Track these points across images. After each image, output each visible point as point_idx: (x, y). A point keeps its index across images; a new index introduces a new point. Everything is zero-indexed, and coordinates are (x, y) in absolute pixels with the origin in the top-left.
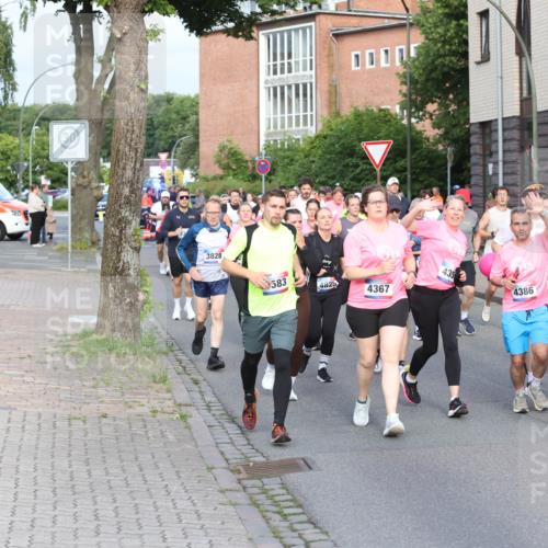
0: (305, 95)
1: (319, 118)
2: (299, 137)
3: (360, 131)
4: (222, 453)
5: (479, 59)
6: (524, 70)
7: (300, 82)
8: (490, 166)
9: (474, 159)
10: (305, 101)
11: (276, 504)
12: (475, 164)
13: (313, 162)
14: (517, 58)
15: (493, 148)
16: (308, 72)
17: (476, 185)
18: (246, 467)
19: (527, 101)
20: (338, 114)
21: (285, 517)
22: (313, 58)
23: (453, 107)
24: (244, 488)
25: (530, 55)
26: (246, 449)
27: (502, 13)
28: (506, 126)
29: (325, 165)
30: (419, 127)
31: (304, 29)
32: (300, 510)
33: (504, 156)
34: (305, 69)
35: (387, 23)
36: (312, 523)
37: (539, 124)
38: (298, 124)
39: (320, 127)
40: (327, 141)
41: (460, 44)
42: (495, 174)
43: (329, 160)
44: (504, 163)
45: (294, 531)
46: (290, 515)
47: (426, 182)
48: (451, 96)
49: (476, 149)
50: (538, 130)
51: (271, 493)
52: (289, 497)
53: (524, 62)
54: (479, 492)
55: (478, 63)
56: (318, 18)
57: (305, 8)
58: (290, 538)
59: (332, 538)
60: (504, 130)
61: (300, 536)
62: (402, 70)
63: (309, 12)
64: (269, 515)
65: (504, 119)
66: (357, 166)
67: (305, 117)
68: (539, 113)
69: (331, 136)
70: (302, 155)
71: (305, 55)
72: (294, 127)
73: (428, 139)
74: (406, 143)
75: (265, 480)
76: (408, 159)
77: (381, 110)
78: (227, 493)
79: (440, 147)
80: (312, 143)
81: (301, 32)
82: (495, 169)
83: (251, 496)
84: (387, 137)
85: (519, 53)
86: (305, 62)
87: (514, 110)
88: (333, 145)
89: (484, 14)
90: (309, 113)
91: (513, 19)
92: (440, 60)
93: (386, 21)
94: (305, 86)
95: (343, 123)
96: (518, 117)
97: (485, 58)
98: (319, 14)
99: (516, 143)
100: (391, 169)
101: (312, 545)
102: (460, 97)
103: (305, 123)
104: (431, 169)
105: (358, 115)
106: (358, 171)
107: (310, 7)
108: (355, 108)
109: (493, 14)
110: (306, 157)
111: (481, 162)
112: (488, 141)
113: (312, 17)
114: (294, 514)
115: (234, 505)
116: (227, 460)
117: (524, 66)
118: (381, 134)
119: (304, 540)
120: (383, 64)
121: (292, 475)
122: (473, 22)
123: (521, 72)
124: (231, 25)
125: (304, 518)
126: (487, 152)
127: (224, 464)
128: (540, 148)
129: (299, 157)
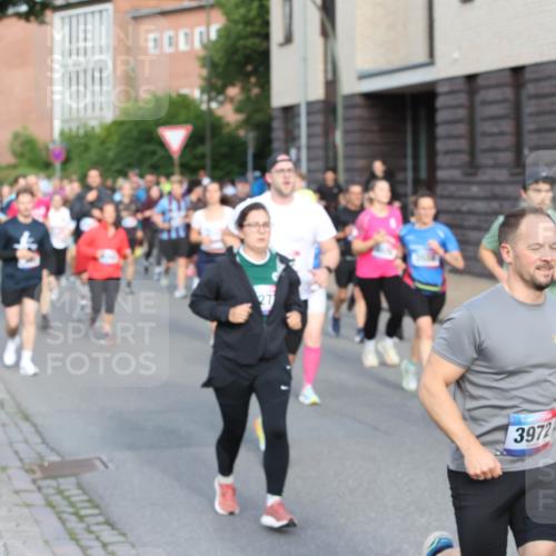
4: (16, 453)
5: (282, 41)
6: (329, 52)
8: (293, 152)
9: (276, 145)
11: (72, 504)
13: (108, 149)
14: (319, 41)
15: (296, 133)
18: (41, 466)
19: (331, 85)
21: (81, 518)
23: (255, 91)
24: (40, 489)
25: (335, 36)
26: (41, 448)
28: (310, 110)
29: (122, 152)
30: (220, 113)
32: (96, 511)
33: (308, 142)
35: (187, 4)
36: (110, 524)
37: (345, 108)
40: (124, 128)
41: (262, 24)
43: (126, 147)
44: (308, 148)
45: (91, 532)
46: (86, 516)
47: (227, 169)
48: (253, 80)
49: (278, 134)
50: (344, 113)
51: (67, 494)
52: (85, 498)
53: (329, 44)
55: (281, 45)
58: (87, 540)
59: (131, 540)
60: (308, 114)
61: (98, 538)
62: (202, 53)
64: (65, 516)
65: (308, 103)
66: (154, 153)
68: (345, 97)
70: (98, 142)
73: (228, 124)
74: (205, 128)
75: (61, 481)
76: (208, 145)
77: (180, 95)
78: (22, 494)
79: (242, 133)
80: (108, 130)
82: (298, 154)
83: (46, 498)
84: (186, 122)
85: (325, 34)
87: (318, 93)
88: (130, 131)
92: (242, 43)
96: (323, 102)
97: (288, 39)
99: (319, 127)
100: (190, 155)
101: (110, 548)
102: (262, 81)
104: (232, 155)
106: (156, 158)
110: (102, 143)
111: (283, 147)
112: (290, 126)
114: (91, 515)
115: (28, 506)
116: (21, 460)
117: (329, 47)
118: (181, 118)
119: (101, 542)
120: (183, 46)
121: (88, 474)
123: (325, 54)
124: (24, 8)
125: (101, 519)
126: (290, 137)
127: (18, 464)
128: (346, 132)
129: (94, 144)
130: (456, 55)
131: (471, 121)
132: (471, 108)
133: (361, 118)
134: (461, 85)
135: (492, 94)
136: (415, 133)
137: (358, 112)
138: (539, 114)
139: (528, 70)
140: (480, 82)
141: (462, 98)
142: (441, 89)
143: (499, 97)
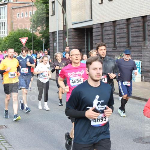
0: (4, 25)
1: (8, 32)
2: (3, 37)
3: (19, 35)
5: (52, 15)
6: (64, 17)
7: (3, 22)
8: (55, 44)
9: (50, 42)
10: (4, 27)
12: (51, 44)
13: (6, 44)
14: (62, 14)
15: (56, 39)
16: (5, 19)
17: (51, 49)
19: (65, 26)
20: (13, 30)
22: (7, 15)
23: (45, 28)
25: (66, 13)
27: (58, 2)
28: (59, 33)
29: (10, 44)
30: (35, 34)
31: (4, 7)
32: (4, 139)
33: (59, 41)
34: (4, 18)
35: (27, 5)
36: (7, 143)
37: (68, 32)
38: (2, 33)
39: (8, 34)
40: (10, 38)
41: (47, 10)
42: (56, 46)
43: (11, 43)
44: (59, 43)
45: (2, 145)
46: (1, 141)
47: (37, 49)
49: (51, 39)
50: (68, 34)
52: (1, 136)
53: (64, 15)
54: (53, 134)
55: (52, 16)
56: (8, 4)
57: (4, 2)
59: (13, 147)
60: (59, 34)
61: (4, 146)
63: (5, 3)
65: (59, 31)
66: (19, 45)
67: (4, 31)
68: (68, 29)
69: (11, 36)
70: (4, 42)
71: (4, 14)
72: (3, 34)
73: (38, 37)
74: (32, 38)
76: (32, 42)
77: (25, 29)
79: (41, 39)
80: (6, 38)
81: (3, 8)
82: (56, 45)
84: (27, 36)
85: (63, 13)
86: (4, 16)
87: (61, 28)
88: (12, 39)
89: (53, 2)
90: (5, 30)
91: (61, 3)
93: (27, 4)
94: (4, 23)
95: (15, 33)
96: (63, 31)
97: (54, 14)
98: (8, 3)
99: (62, 37)
100: (28, 45)
101: (8, 149)
102: (47, 25)
103: (4, 33)
104: (39, 45)
105: (19, 30)
107: (6, 1)
108: (18, 29)
109: (56, 2)
110: (5, 42)
111: (52, 43)
112: (54, 37)
113: (6, 4)
114: (2, 140)
117: (64, 16)
118: (25, 36)
121: (1, 130)
122: (50, 4)
123: (63, 18)
125: (5, 141)
126: (54, 40)
128: (69, 39)
129: (3, 42)
130: (98, 18)
131: (102, 35)
132: (102, 32)
133: (73, 35)
134: (99, 26)
135: (107, 28)
136: (87, 39)
137: (72, 33)
138: (120, 33)
139: (117, 22)
140: (104, 25)
141: (100, 29)
142: (94, 27)
143: (109, 29)
